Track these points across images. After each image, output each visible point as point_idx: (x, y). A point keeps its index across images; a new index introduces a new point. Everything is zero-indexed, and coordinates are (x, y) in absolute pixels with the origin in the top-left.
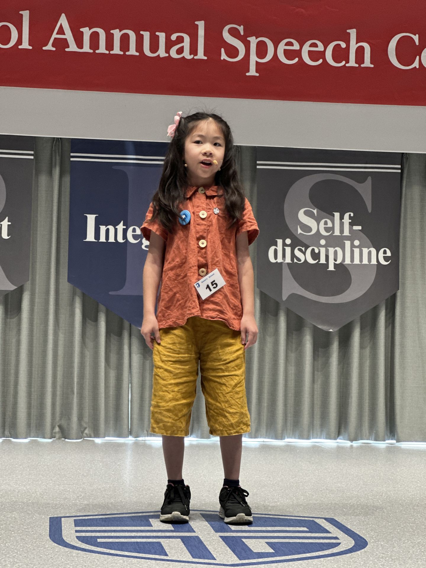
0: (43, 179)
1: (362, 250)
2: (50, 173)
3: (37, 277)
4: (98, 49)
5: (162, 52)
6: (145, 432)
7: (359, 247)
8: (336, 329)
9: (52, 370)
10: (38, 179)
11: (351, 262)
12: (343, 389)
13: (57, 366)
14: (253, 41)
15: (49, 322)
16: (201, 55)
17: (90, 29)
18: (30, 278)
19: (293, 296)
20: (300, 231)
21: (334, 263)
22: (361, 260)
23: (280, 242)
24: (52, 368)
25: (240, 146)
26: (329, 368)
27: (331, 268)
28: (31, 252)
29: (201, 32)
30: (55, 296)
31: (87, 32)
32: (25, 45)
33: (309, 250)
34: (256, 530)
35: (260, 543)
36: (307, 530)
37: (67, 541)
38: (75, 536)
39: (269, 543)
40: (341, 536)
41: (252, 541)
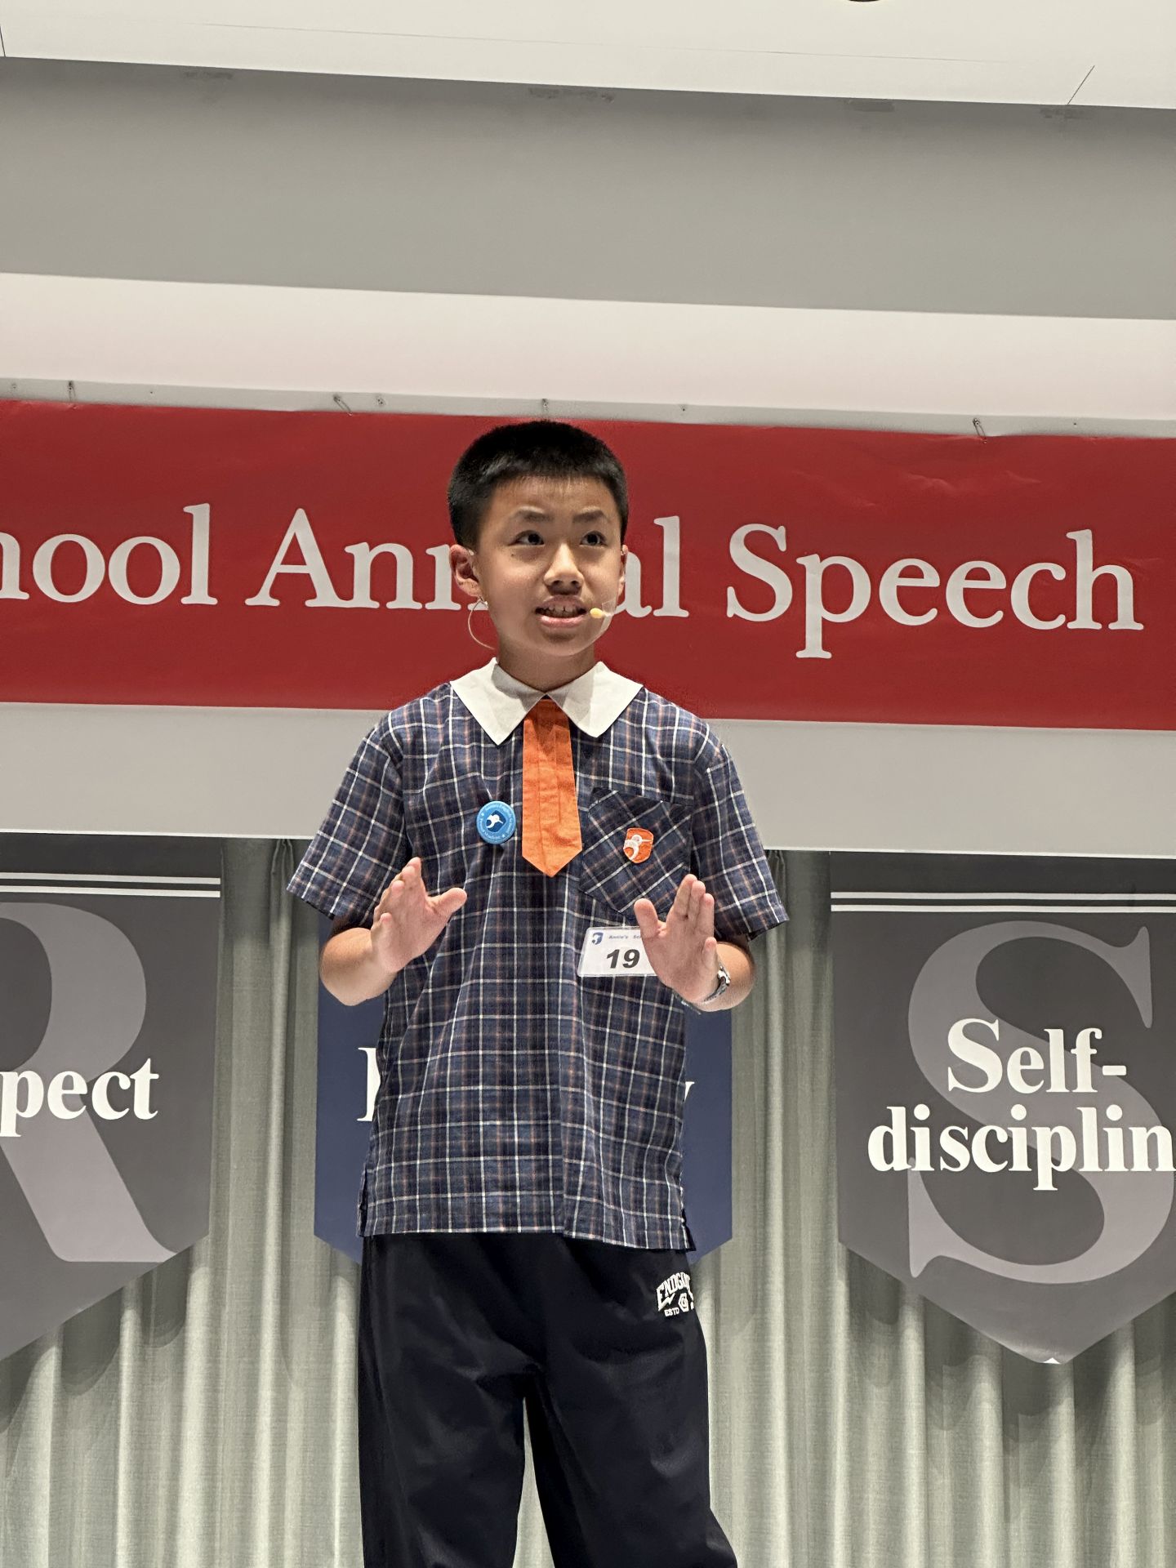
0: (246, 953)
1: (1131, 1132)
2: (265, 936)
3: (231, 1223)
4: (393, 598)
7: (1124, 1124)
8: (1069, 1358)
9: (271, 1486)
10: (232, 951)
11: (1100, 1166)
12: (1091, 1530)
13: (285, 1474)
14: (814, 567)
15: (262, 1351)
17: (371, 548)
18: (210, 1228)
19: (939, 1265)
20: (953, 1083)
21: (1053, 1169)
22: (1129, 1160)
23: (898, 1113)
24: (272, 1480)
25: (783, 851)
26: (1050, 1471)
27: (1045, 1183)
28: (213, 1154)
29: (672, 547)
30: (279, 1277)
31: (362, 556)
32: (200, 594)
33: (981, 1136)
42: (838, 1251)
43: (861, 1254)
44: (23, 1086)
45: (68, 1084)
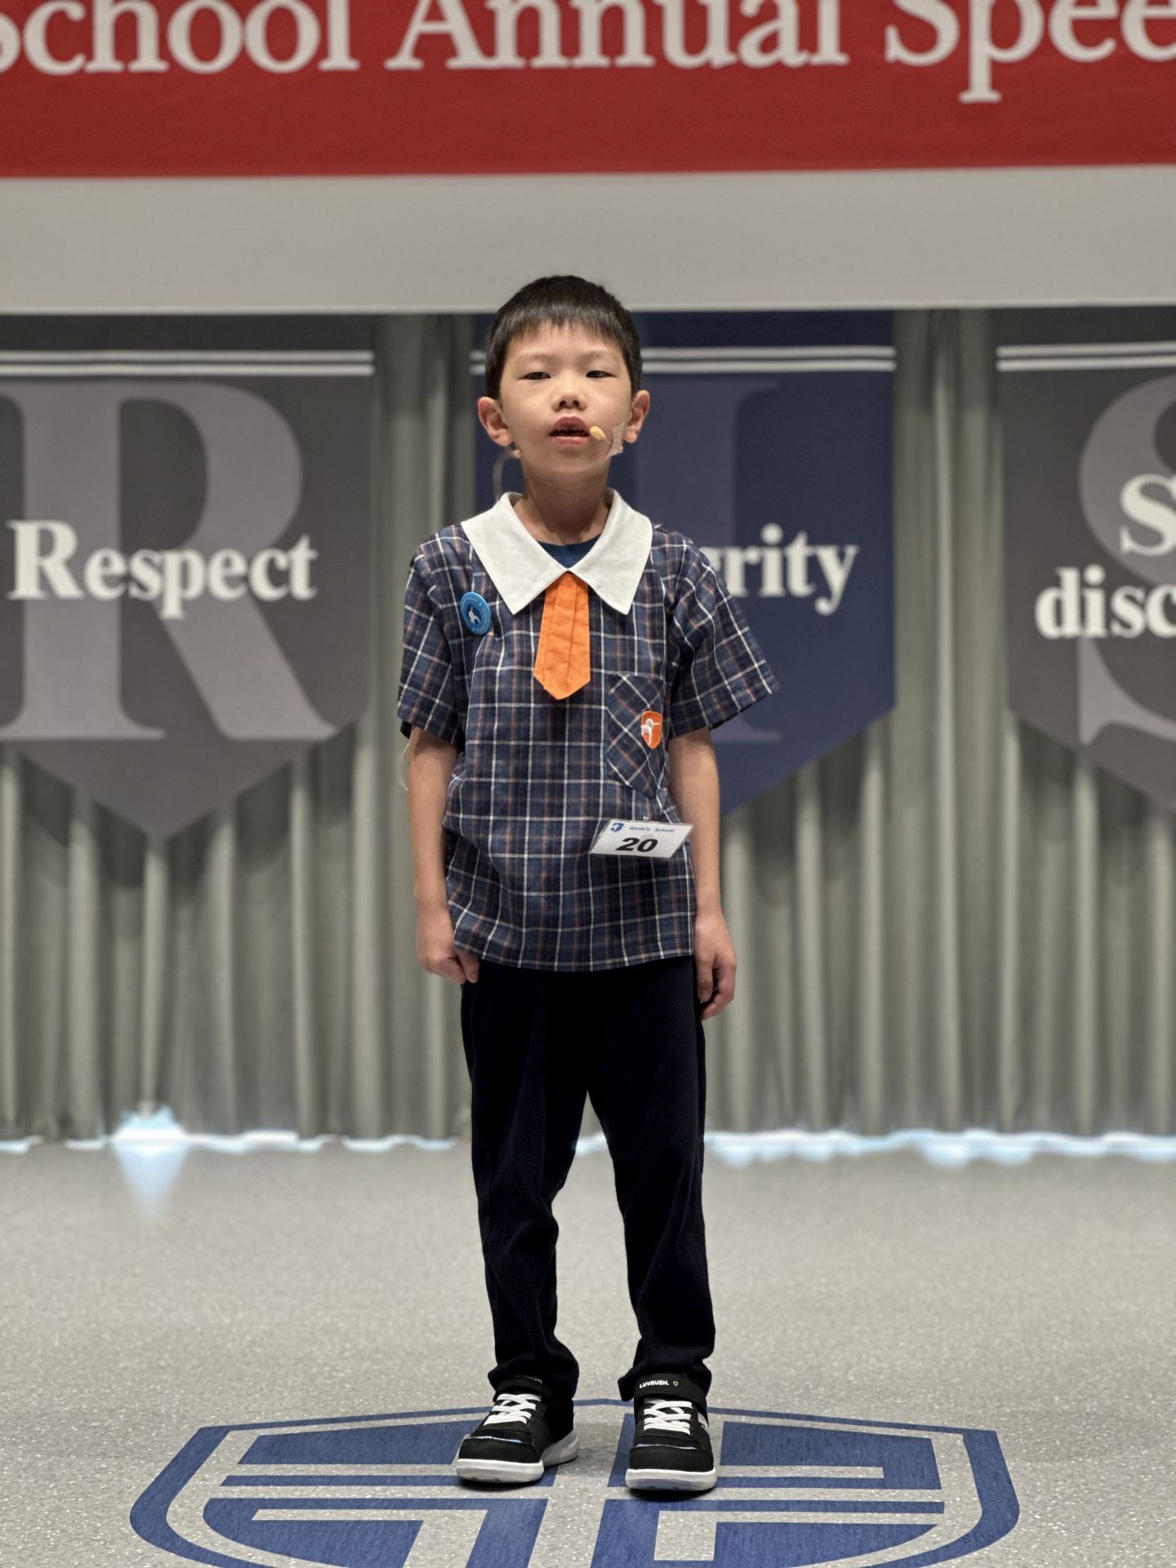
0: (405, 427)
2: (421, 409)
4: (538, 55)
5: (717, 53)
10: (390, 425)
16: (829, 52)
17: (514, 3)
19: (1113, 733)
20: (1127, 544)
23: (1069, 577)
31: (506, 9)
32: (340, 59)
33: (1156, 600)
34: (731, 1475)
35: (701, 1525)
36: (878, 1477)
37: (170, 1518)
38: (207, 1500)
39: (726, 1528)
40: (958, 1499)
41: (681, 1520)
42: (1008, 719)
43: (1034, 722)
44: (185, 569)
45: (227, 563)
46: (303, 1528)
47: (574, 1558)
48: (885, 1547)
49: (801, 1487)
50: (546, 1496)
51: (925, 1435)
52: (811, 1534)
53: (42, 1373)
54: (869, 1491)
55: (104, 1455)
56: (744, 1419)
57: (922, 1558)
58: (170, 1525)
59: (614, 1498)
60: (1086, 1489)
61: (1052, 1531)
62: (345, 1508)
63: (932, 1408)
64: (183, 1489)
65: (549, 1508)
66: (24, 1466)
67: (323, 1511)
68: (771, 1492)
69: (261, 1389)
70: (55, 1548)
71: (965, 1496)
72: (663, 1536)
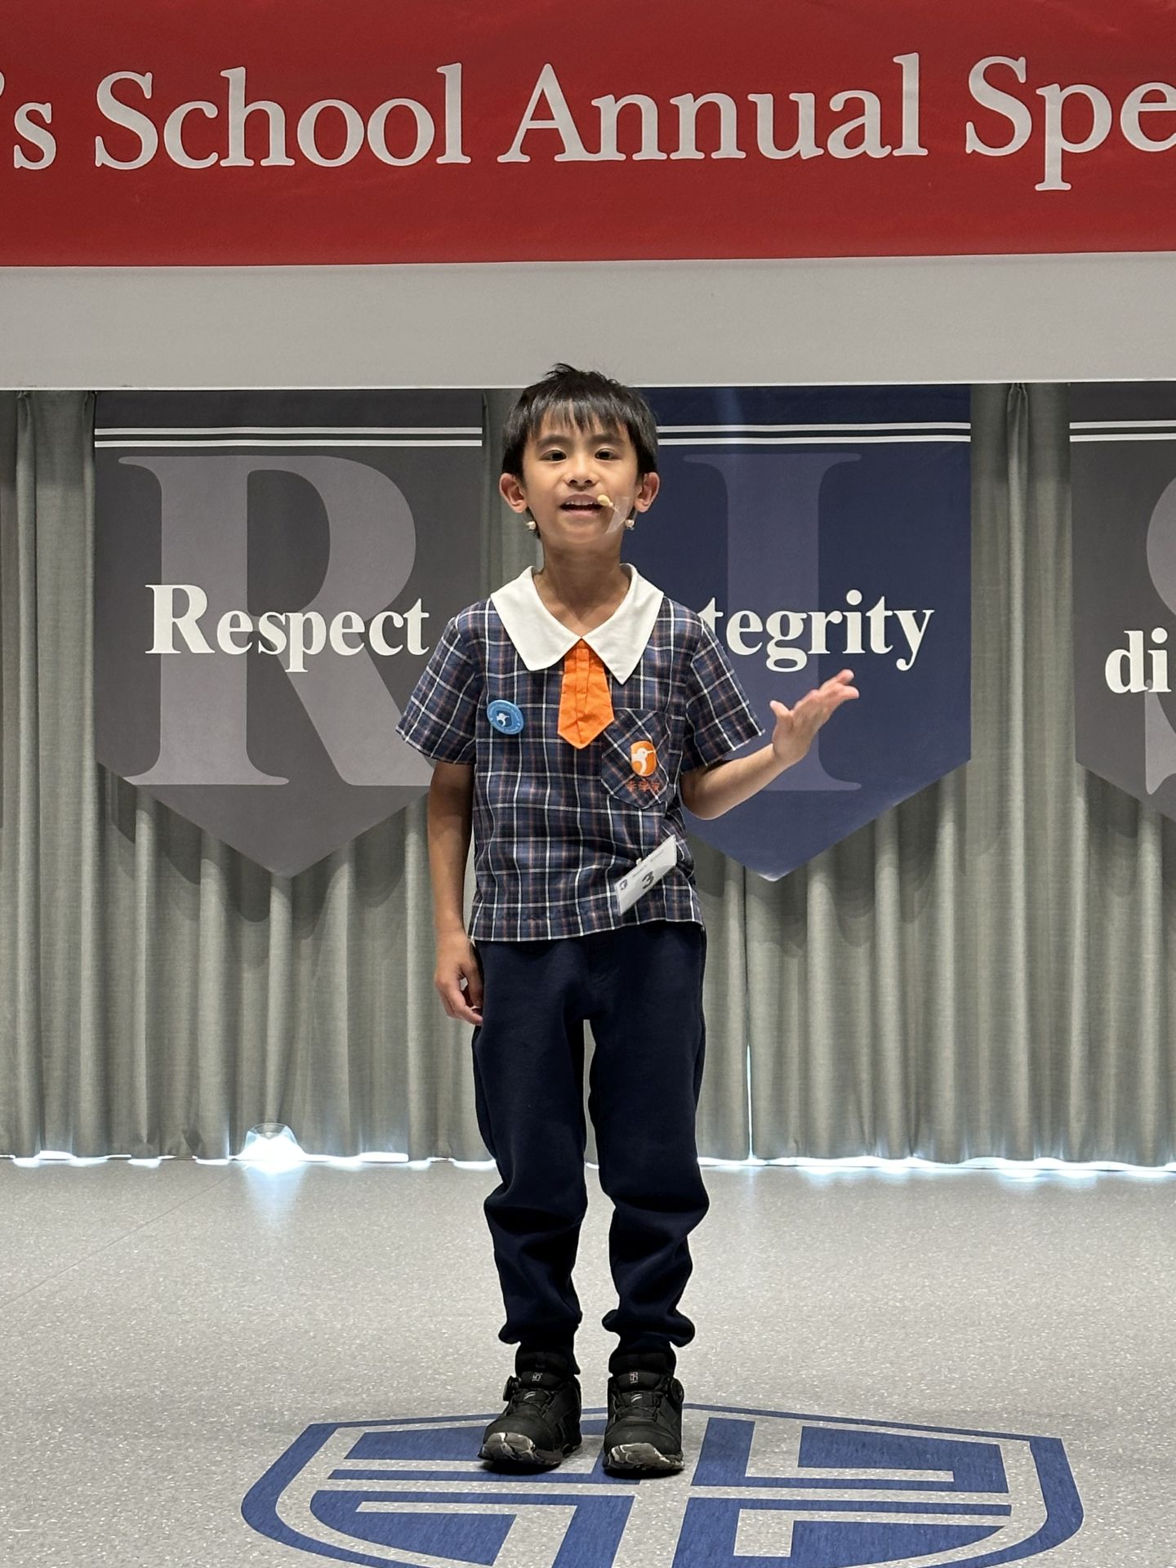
4: (638, 150)
5: (805, 146)
6: (792, 1145)
14: (1053, 97)
16: (911, 145)
17: (616, 102)
23: (1136, 637)
25: (1025, 384)
29: (910, 84)
31: (608, 108)
32: (454, 154)
34: (808, 1477)
35: (778, 1523)
36: (948, 1480)
37: (278, 1509)
38: (314, 1492)
39: (803, 1526)
40: (1025, 1503)
41: (760, 1518)
42: (1078, 771)
43: (1100, 774)
44: (308, 626)
45: (347, 623)
46: (403, 1520)
47: (658, 1552)
48: (954, 1547)
49: (875, 1488)
50: (632, 1493)
51: (993, 1441)
52: (883, 1534)
53: (165, 1372)
54: (940, 1493)
55: (220, 1449)
56: (821, 1424)
57: (989, 1559)
58: (279, 1515)
59: (697, 1496)
60: (1147, 1495)
61: (1115, 1534)
62: (443, 1502)
63: (1001, 1419)
64: (293, 1481)
65: (635, 1505)
66: (144, 1459)
67: (422, 1504)
68: (846, 1493)
69: (368, 1389)
70: (169, 1537)
71: (1031, 1500)
72: (744, 1533)
